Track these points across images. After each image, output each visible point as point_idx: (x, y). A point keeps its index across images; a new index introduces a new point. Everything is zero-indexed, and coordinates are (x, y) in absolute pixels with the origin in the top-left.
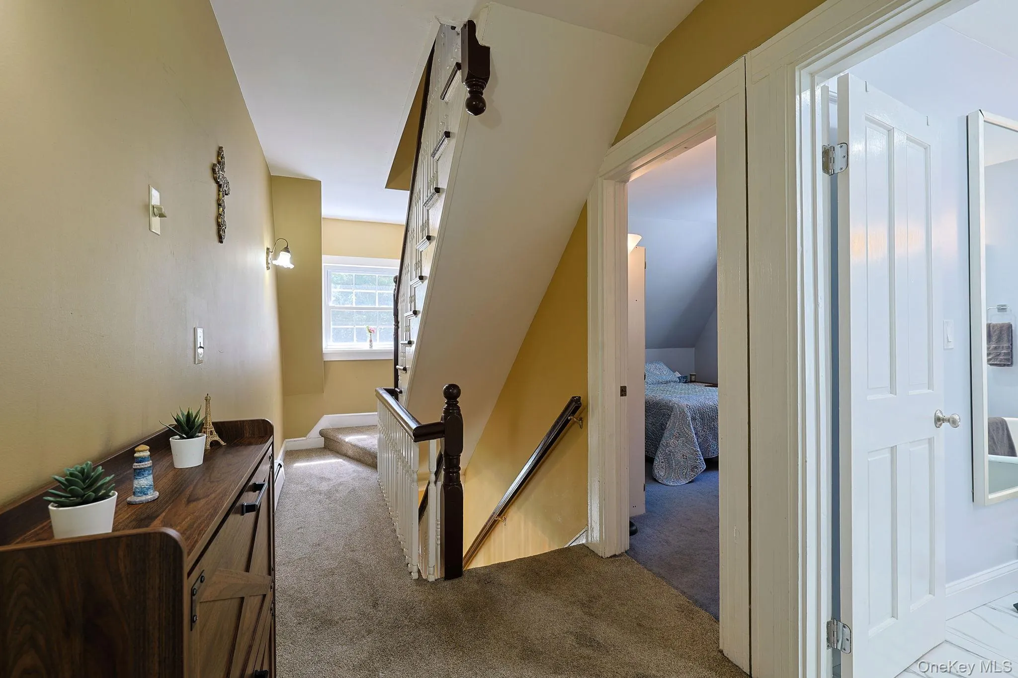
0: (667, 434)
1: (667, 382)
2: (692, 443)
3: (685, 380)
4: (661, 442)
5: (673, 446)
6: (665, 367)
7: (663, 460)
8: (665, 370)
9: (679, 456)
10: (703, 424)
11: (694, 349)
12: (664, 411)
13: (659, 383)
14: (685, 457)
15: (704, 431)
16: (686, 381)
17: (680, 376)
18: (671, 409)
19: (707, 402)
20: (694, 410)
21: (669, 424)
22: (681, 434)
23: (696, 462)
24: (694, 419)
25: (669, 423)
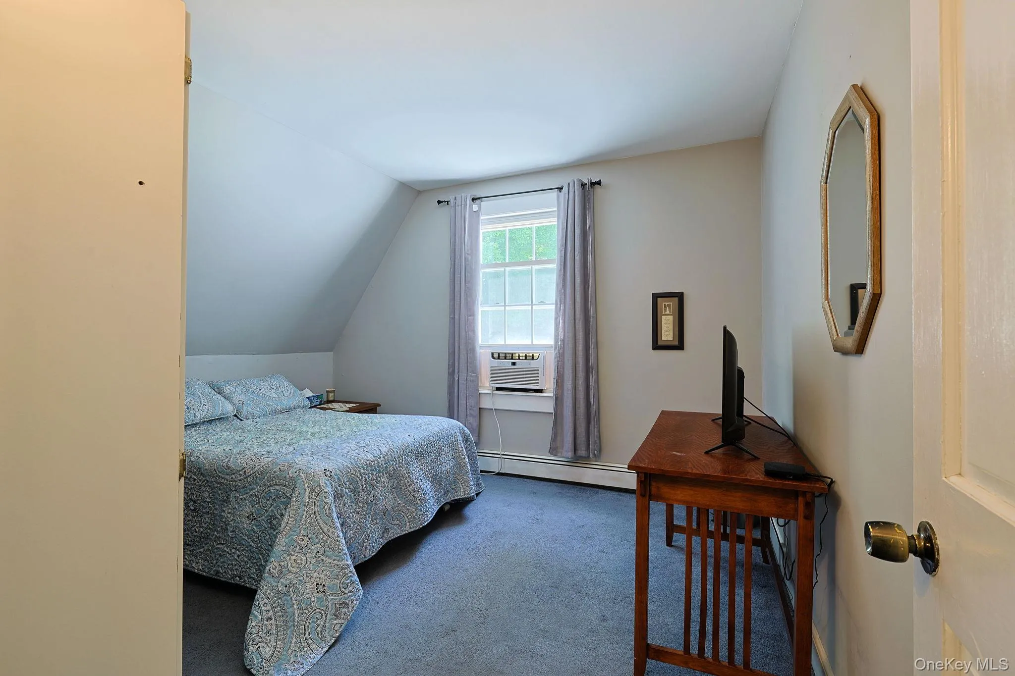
0: (280, 545)
1: (288, 411)
2: (336, 553)
3: (319, 400)
4: (267, 568)
5: (294, 570)
6: (286, 384)
7: (271, 613)
8: (287, 389)
9: (308, 591)
10: (355, 501)
11: (332, 353)
12: (277, 488)
13: (275, 412)
14: (321, 588)
15: (358, 513)
16: (321, 401)
17: (313, 394)
18: (292, 483)
19: (362, 455)
20: (339, 479)
21: (287, 522)
22: (314, 537)
23: (344, 593)
24: (338, 496)
25: (286, 518)
